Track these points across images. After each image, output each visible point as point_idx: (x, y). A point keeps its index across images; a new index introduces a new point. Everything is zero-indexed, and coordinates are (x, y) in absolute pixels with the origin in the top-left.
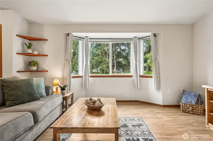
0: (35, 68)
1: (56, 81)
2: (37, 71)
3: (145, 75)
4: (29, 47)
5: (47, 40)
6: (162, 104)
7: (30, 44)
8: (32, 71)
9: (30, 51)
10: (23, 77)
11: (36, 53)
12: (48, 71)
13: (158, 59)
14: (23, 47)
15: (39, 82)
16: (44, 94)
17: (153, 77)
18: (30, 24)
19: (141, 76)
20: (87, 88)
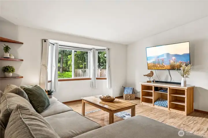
3: (101, 78)
4: (6, 51)
9: (8, 55)
11: (12, 57)
12: (22, 77)
19: (97, 79)
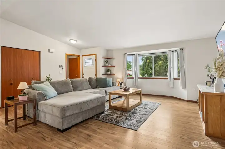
0: (109, 73)
1: (119, 80)
2: (110, 74)
3: (177, 78)
4: (107, 63)
5: (115, 58)
6: (187, 99)
7: (107, 61)
8: (108, 75)
9: (107, 65)
10: (103, 77)
11: (110, 65)
12: (115, 75)
13: (184, 67)
14: (104, 63)
15: (110, 80)
16: (112, 85)
17: (180, 79)
18: (108, 51)
20: (137, 85)
